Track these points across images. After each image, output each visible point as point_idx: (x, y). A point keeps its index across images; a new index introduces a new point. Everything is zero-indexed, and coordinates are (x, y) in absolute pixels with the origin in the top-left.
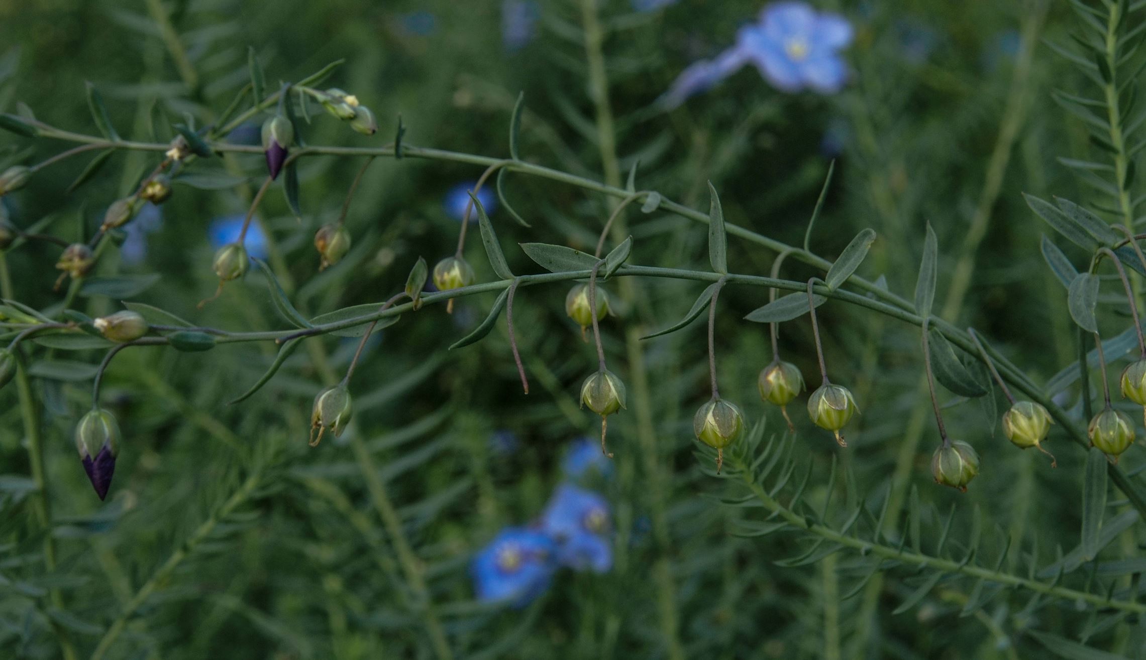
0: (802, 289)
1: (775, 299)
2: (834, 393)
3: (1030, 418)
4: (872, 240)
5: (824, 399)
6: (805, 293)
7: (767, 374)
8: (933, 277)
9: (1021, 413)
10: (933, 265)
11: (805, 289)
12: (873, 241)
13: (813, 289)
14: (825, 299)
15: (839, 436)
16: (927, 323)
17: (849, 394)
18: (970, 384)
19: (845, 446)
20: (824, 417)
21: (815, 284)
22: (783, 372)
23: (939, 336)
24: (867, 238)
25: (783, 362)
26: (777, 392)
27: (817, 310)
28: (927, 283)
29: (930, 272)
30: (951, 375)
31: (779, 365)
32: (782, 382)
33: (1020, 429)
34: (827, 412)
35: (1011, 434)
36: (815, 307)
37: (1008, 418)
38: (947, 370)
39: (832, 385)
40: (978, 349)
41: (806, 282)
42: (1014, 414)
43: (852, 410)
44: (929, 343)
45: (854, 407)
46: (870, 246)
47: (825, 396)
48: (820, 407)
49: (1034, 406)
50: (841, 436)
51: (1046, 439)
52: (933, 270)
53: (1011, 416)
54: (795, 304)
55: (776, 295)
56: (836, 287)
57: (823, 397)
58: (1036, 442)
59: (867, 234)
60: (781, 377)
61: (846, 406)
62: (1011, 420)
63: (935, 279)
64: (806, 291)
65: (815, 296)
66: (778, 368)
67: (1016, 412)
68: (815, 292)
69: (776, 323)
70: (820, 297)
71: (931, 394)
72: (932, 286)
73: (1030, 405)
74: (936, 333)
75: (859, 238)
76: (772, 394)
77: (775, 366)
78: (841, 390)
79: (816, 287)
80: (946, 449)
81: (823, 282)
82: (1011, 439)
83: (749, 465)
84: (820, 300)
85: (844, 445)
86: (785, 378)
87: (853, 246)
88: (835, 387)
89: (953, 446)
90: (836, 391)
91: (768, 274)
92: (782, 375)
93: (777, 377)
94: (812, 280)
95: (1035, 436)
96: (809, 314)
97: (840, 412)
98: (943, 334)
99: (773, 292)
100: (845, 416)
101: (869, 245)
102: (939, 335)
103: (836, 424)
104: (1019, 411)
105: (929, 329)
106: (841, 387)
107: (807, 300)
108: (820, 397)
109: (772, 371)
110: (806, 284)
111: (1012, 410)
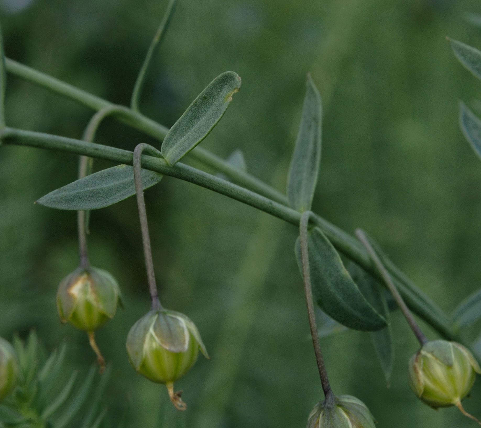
0: (126, 159)
1: (87, 174)
2: (168, 325)
3: (449, 366)
4: (235, 89)
5: (154, 334)
6: (130, 167)
7: (69, 285)
8: (315, 154)
9: (437, 358)
10: (316, 137)
11: (129, 159)
12: (236, 91)
13: (141, 160)
14: (160, 178)
15: (175, 390)
16: (307, 219)
17: (193, 327)
18: (366, 311)
19: (182, 409)
20: (152, 364)
21: (145, 152)
22: (94, 285)
23: (323, 240)
24: (226, 86)
25: (93, 268)
26: (82, 313)
27: (147, 193)
28: (307, 162)
29: (311, 146)
30: (339, 297)
31: (87, 272)
32: (91, 297)
33: (435, 380)
34: (157, 353)
35: (422, 388)
36: (144, 188)
37: (417, 365)
38: (333, 290)
39: (165, 310)
40: (371, 260)
41: (132, 149)
42: (425, 357)
43: (196, 352)
44: (309, 249)
45: (199, 346)
46: (231, 98)
47: (155, 329)
48: (146, 347)
49: (456, 350)
50: (177, 392)
51: (468, 396)
52: (315, 144)
53: (422, 361)
54: (113, 183)
55: (88, 167)
56: (176, 160)
57: (151, 330)
58: (457, 401)
59: (226, 80)
60: (90, 290)
61: (186, 346)
62: (421, 368)
63: (319, 158)
64: (130, 163)
65: (145, 171)
66: (85, 276)
67: (429, 356)
68: (144, 166)
69: (85, 211)
70: (152, 174)
71: (311, 326)
72: (313, 168)
73: (450, 347)
74: (318, 235)
75: (215, 85)
76: (75, 315)
77: (82, 274)
78: (180, 319)
79: (147, 158)
80: (329, 409)
81: (158, 151)
82: (420, 395)
83: (40, 411)
84: (152, 178)
85: (181, 406)
86: (95, 292)
87: (205, 98)
88: (171, 314)
89: (340, 405)
90: (171, 322)
91: (80, 136)
92: (92, 287)
93: (84, 291)
94: (141, 147)
95: (456, 394)
96: (134, 198)
97: (177, 356)
98: (329, 238)
99: (84, 162)
100: (185, 362)
101: (230, 96)
102: (322, 237)
103: (169, 374)
104: (433, 355)
105: (309, 229)
106: (181, 314)
107: (132, 178)
108: (146, 329)
109: (76, 280)
110: (132, 152)
111: (423, 352)
